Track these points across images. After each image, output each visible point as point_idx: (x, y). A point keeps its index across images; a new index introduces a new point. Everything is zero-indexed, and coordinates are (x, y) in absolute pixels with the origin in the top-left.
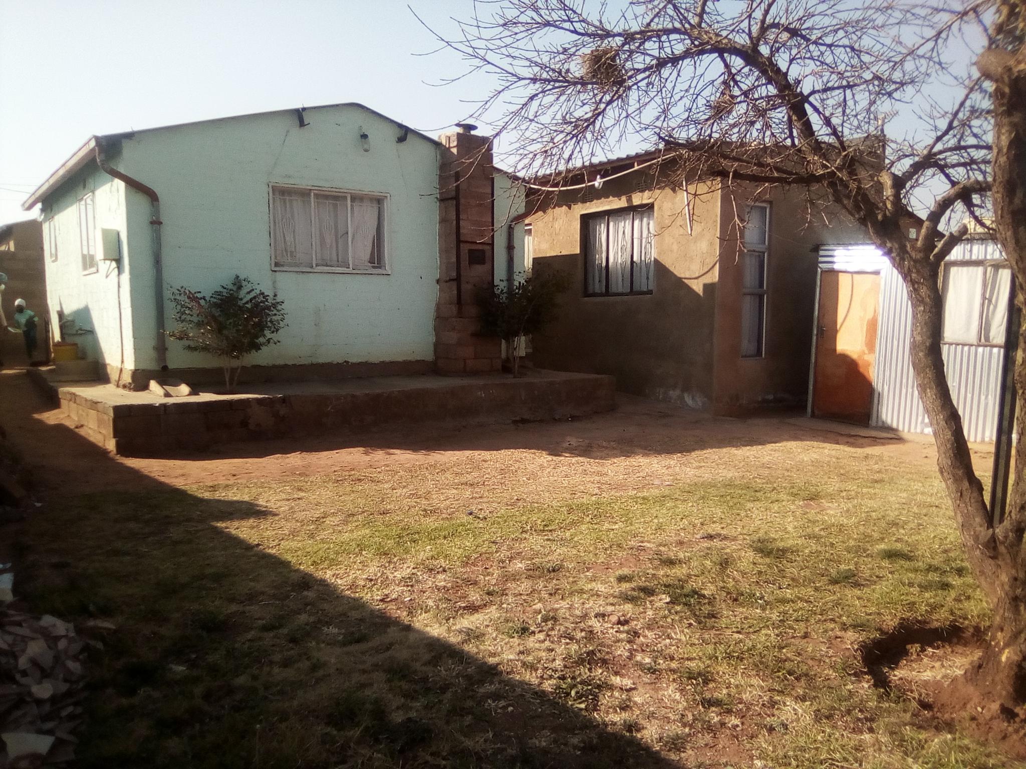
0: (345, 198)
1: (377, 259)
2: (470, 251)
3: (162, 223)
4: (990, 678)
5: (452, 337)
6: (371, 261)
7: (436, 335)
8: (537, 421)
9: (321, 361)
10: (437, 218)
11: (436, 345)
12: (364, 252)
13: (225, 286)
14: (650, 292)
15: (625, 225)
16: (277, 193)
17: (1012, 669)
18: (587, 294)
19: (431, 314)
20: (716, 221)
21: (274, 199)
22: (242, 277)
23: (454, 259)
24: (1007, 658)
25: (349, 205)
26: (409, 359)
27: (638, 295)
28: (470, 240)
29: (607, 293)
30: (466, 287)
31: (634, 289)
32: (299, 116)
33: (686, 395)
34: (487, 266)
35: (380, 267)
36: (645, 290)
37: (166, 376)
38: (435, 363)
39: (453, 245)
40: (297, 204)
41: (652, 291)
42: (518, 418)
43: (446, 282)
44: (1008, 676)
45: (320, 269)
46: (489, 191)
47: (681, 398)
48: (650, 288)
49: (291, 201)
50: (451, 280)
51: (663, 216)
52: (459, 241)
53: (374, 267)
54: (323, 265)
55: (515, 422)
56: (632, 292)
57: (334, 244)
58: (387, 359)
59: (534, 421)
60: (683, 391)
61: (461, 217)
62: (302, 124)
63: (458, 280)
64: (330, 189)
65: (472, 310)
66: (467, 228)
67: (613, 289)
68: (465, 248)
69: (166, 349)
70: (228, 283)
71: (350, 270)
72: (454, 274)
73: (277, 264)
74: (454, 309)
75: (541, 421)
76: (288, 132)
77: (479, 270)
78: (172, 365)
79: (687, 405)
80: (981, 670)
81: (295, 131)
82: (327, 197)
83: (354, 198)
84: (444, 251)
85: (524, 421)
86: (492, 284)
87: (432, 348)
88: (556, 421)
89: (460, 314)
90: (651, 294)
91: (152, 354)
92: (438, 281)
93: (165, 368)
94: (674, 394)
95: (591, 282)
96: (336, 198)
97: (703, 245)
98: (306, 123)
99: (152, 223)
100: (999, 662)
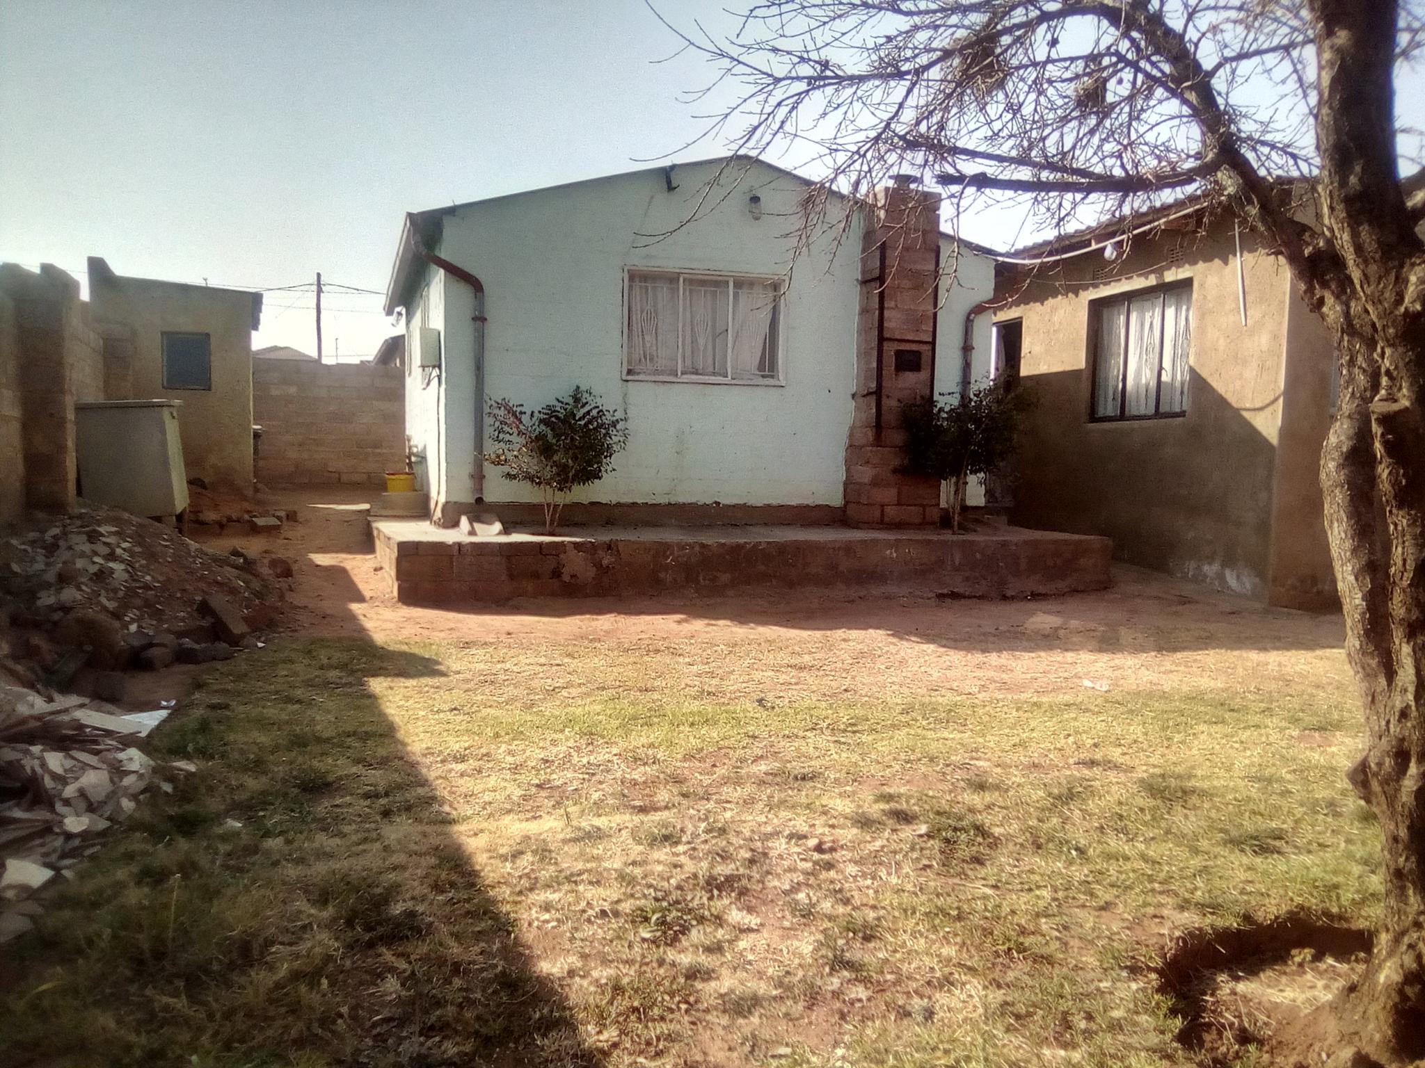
0: (727, 282)
1: (768, 365)
2: (899, 354)
3: (486, 319)
4: (1361, 1009)
5: (865, 474)
6: (761, 367)
7: (848, 470)
8: (975, 597)
9: (682, 500)
10: (857, 309)
11: (846, 485)
12: (750, 354)
13: (561, 399)
14: (1182, 414)
15: (1152, 315)
16: (637, 279)
17: (1389, 996)
18: (1093, 417)
19: (844, 441)
20: (1283, 302)
21: (630, 287)
22: (583, 388)
23: (875, 365)
24: (1387, 977)
25: (731, 293)
26: (806, 502)
27: (1166, 417)
28: (899, 337)
29: (1122, 416)
30: (890, 403)
31: (1162, 410)
32: (667, 178)
33: (1228, 573)
34: (924, 375)
35: (772, 377)
36: (1178, 410)
37: (479, 510)
38: (843, 509)
39: (875, 344)
40: (663, 292)
41: (1185, 412)
42: (945, 591)
43: (864, 396)
44: (1384, 1008)
45: (686, 378)
46: (932, 267)
47: (1221, 577)
48: (1184, 409)
49: (654, 288)
50: (869, 394)
51: (1205, 297)
52: (882, 339)
53: (763, 376)
54: (693, 373)
55: (941, 596)
56: (1158, 414)
57: (710, 347)
58: (774, 502)
59: (970, 597)
60: (1224, 565)
61: (886, 305)
62: (671, 188)
63: (878, 393)
64: (708, 272)
65: (897, 437)
66: (894, 321)
67: (1132, 409)
68: (891, 349)
69: (484, 477)
70: (565, 394)
71: (728, 380)
72: (873, 385)
73: (630, 372)
74: (870, 434)
75: (981, 598)
76: (652, 197)
77: (911, 379)
78: (489, 498)
79: (1229, 588)
80: (1353, 995)
81: (662, 197)
82: (703, 283)
83: (739, 284)
84: (863, 354)
85: (955, 596)
86: (930, 401)
87: (842, 489)
88: (1005, 598)
89: (878, 440)
90: (1184, 416)
91: (468, 484)
92: (853, 396)
93: (479, 500)
94: (1210, 570)
95: (1101, 400)
96: (716, 284)
97: (1264, 340)
98: (674, 185)
99: (475, 319)
100: (1376, 983)
